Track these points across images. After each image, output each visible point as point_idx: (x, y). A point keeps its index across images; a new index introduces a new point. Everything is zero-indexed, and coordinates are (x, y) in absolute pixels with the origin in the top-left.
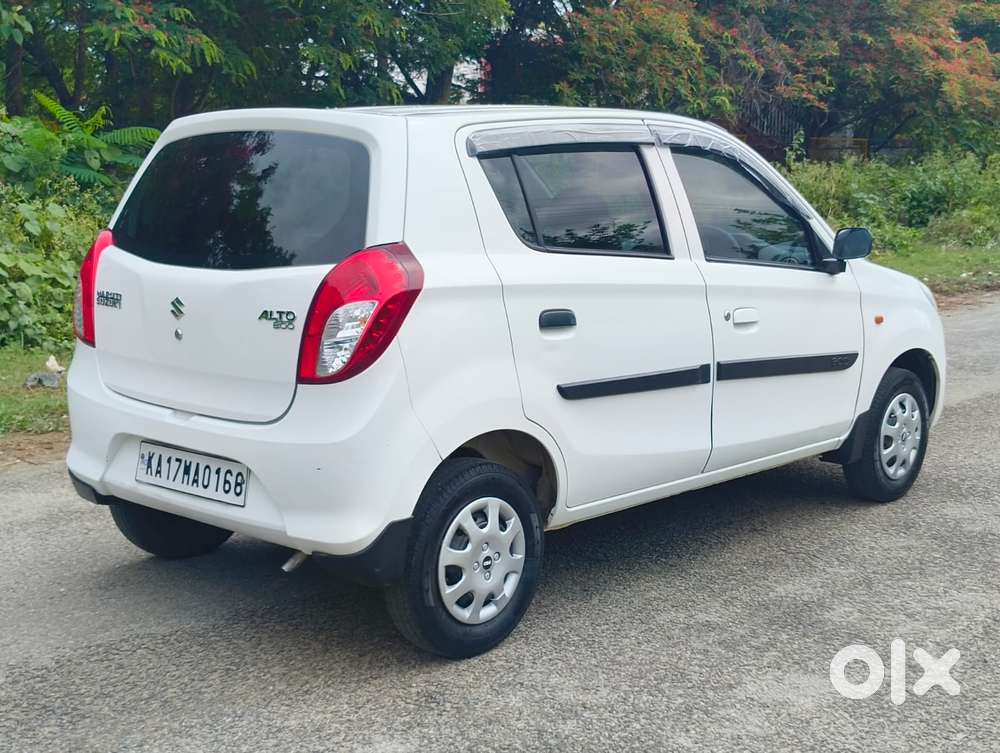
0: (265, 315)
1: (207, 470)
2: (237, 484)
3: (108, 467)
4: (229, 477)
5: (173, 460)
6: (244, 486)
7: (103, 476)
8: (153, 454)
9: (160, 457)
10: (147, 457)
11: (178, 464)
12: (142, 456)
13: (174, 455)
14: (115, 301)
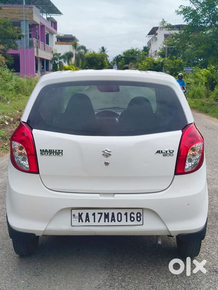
0: (158, 152)
1: (119, 215)
2: (137, 217)
3: (49, 224)
4: (132, 215)
5: (96, 215)
6: (142, 217)
7: (46, 228)
8: (82, 213)
9: (87, 214)
10: (77, 215)
11: (100, 215)
12: (74, 215)
13: (96, 212)
14: (59, 153)
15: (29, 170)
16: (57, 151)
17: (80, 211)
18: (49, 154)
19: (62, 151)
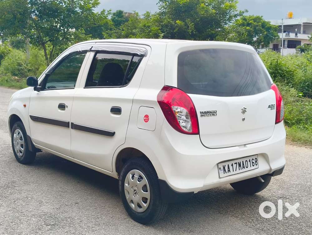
1: (246, 162)
2: (255, 162)
4: (253, 161)
5: (234, 165)
6: (257, 162)
8: (225, 166)
9: (228, 165)
10: (222, 168)
11: (236, 164)
12: (220, 169)
13: (233, 162)
14: (213, 113)
15: (191, 131)
16: (213, 112)
17: (224, 164)
18: (207, 115)
19: (216, 111)
